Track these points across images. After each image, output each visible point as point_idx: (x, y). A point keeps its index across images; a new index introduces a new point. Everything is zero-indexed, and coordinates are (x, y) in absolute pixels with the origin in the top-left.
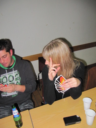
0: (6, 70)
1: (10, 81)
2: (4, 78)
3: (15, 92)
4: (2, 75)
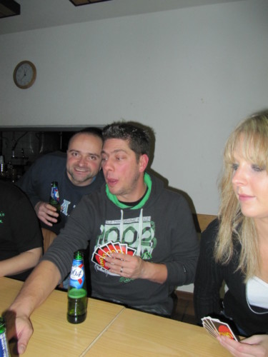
0: (122, 211)
2: (111, 230)
4: (109, 222)
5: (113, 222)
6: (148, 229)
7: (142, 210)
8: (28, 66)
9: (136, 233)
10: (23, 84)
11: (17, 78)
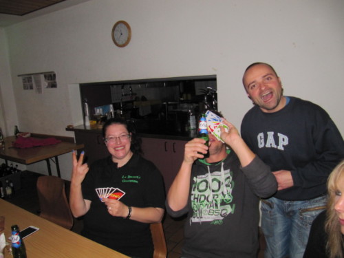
0: (208, 167)
1: (213, 191)
2: (202, 182)
3: (219, 216)
4: (201, 176)
5: (203, 176)
6: (228, 178)
7: (223, 164)
8: (123, 25)
9: (219, 182)
10: (120, 43)
11: (116, 37)
